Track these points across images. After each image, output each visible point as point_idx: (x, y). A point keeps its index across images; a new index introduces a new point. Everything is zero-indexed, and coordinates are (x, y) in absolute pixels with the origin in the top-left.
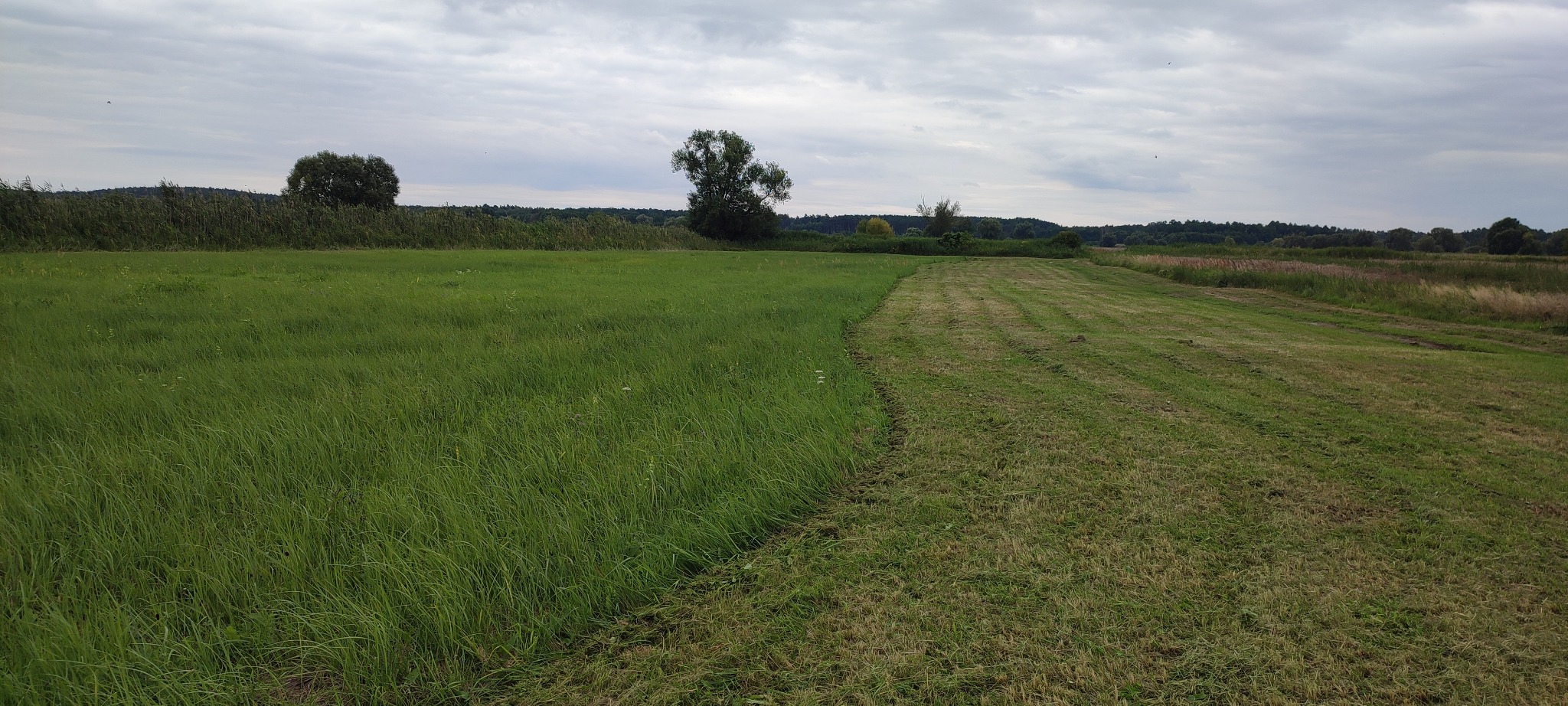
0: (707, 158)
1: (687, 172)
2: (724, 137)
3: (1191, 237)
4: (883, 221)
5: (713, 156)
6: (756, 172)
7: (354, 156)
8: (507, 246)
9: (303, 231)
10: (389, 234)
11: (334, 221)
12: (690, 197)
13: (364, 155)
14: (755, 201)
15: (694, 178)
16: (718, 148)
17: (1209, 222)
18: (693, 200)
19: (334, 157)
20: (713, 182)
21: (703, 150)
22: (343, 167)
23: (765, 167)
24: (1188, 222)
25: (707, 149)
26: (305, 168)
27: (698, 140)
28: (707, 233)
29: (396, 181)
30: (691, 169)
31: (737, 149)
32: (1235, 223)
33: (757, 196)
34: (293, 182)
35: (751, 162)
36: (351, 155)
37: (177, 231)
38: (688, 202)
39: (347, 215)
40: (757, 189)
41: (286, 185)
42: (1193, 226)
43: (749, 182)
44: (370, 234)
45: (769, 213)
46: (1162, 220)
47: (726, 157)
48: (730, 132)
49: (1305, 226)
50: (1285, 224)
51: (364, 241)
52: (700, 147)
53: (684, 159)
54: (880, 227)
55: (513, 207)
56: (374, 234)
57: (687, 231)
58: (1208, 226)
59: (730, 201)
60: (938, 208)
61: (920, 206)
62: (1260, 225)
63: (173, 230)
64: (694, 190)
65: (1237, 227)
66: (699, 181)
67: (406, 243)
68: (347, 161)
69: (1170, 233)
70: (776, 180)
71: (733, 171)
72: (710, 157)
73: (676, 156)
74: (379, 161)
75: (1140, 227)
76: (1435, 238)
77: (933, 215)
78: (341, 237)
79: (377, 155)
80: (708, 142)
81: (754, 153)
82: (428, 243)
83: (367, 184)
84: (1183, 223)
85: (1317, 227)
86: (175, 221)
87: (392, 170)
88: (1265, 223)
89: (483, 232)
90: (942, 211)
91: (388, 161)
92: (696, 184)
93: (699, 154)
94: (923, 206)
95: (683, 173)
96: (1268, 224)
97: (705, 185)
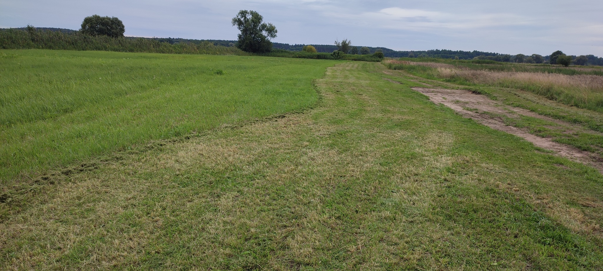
0: (245, 21)
1: (238, 26)
2: (252, 13)
3: (443, 56)
4: (312, 47)
5: (248, 20)
6: (264, 26)
7: (107, 17)
8: (163, 52)
9: (82, 44)
10: (116, 47)
11: (94, 41)
12: (238, 36)
13: (111, 16)
14: (263, 38)
15: (240, 28)
16: (249, 17)
17: (450, 50)
18: (240, 37)
19: (99, 17)
20: (247, 30)
21: (244, 18)
22: (102, 21)
23: (268, 25)
24: (442, 50)
25: (245, 17)
26: (87, 21)
27: (242, 14)
28: (245, 50)
29: (123, 27)
30: (239, 25)
31: (257, 18)
32: (460, 51)
33: (264, 36)
34: (83, 26)
35: (262, 23)
36: (105, 17)
37: (33, 43)
38: (238, 38)
39: (98, 39)
40: (264, 33)
41: (81, 27)
42: (444, 52)
43: (261, 30)
44: (109, 47)
45: (269, 43)
46: (432, 49)
47: (253, 21)
48: (254, 11)
49: (486, 53)
50: (479, 52)
51: (106, 49)
52: (242, 17)
53: (237, 21)
54: (311, 49)
55: (180, 39)
56: (110, 46)
57: (237, 49)
58: (450, 52)
59: (254, 38)
60: (342, 42)
61: (336, 42)
62: (470, 52)
63: (32, 43)
64: (240, 33)
65: (461, 52)
66: (242, 29)
67: (123, 50)
68: (104, 18)
69: (435, 54)
70: (272, 30)
71: (255, 27)
72: (246, 21)
73: (233, 20)
74: (116, 19)
75: (424, 52)
76: (533, 58)
77: (341, 45)
78: (97, 47)
79: (115, 17)
80: (246, 15)
81: (263, 19)
82: (131, 51)
83: (112, 28)
84: (441, 50)
85: (491, 53)
86: (33, 40)
87: (121, 22)
88: (472, 51)
89: (154, 47)
90: (344, 43)
91: (120, 19)
92: (241, 31)
93: (242, 19)
94: (337, 42)
95: (236, 26)
96: (473, 51)
97: (245, 31)
